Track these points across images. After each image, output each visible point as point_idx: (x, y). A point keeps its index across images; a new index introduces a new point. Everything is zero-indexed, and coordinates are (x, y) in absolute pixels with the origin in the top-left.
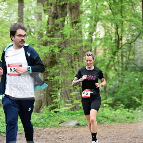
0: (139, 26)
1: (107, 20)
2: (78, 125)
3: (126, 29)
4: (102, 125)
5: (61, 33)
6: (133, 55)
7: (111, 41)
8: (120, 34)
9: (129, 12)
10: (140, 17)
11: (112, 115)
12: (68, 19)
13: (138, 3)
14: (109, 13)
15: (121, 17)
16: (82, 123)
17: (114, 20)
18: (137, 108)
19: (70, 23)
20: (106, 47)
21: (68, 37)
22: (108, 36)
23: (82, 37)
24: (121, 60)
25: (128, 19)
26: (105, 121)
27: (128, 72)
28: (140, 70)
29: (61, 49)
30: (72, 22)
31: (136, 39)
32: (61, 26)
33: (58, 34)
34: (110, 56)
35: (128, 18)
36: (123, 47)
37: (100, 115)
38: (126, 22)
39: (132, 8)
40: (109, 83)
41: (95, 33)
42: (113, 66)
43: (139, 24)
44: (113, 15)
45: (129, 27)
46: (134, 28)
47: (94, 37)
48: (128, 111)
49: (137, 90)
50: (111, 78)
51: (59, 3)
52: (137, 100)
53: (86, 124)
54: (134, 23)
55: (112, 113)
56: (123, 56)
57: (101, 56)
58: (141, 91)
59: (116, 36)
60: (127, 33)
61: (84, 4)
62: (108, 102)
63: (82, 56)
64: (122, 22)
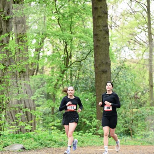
0: (90, 43)
1: (56, 36)
2: (24, 149)
3: (76, 46)
4: (49, 149)
5: (5, 49)
6: (83, 74)
7: (59, 59)
8: (69, 52)
9: (80, 27)
10: (91, 33)
11: (61, 139)
12: (13, 35)
13: (89, 18)
14: (57, 29)
15: (71, 33)
16: (27, 147)
17: (63, 36)
18: (87, 131)
19: (16, 39)
20: (54, 66)
21: (13, 54)
22: (57, 53)
23: (28, 54)
24: (70, 80)
25: (78, 36)
26: (53, 145)
27: (78, 92)
28: (90, 89)
29: (5, 66)
30: (17, 37)
31: (86, 57)
32: (6, 42)
33: (3, 50)
34: (58, 75)
35: (78, 34)
36: (72, 65)
37: (48, 138)
38: (75, 38)
39: (82, 24)
40: (57, 104)
41: (42, 50)
42: (62, 85)
43: (90, 40)
44: (62, 31)
45: (79, 43)
46: (84, 45)
47: (41, 54)
48: (78, 134)
49: (88, 111)
50: (59, 98)
51: (4, 18)
52: (88, 122)
53: (32, 148)
54: (85, 40)
55: (60, 137)
56: (73, 75)
57: (49, 75)
58: (92, 112)
59: (64, 54)
60: (77, 50)
61: (30, 18)
62: (56, 124)
63: (28, 75)
64: (71, 38)
